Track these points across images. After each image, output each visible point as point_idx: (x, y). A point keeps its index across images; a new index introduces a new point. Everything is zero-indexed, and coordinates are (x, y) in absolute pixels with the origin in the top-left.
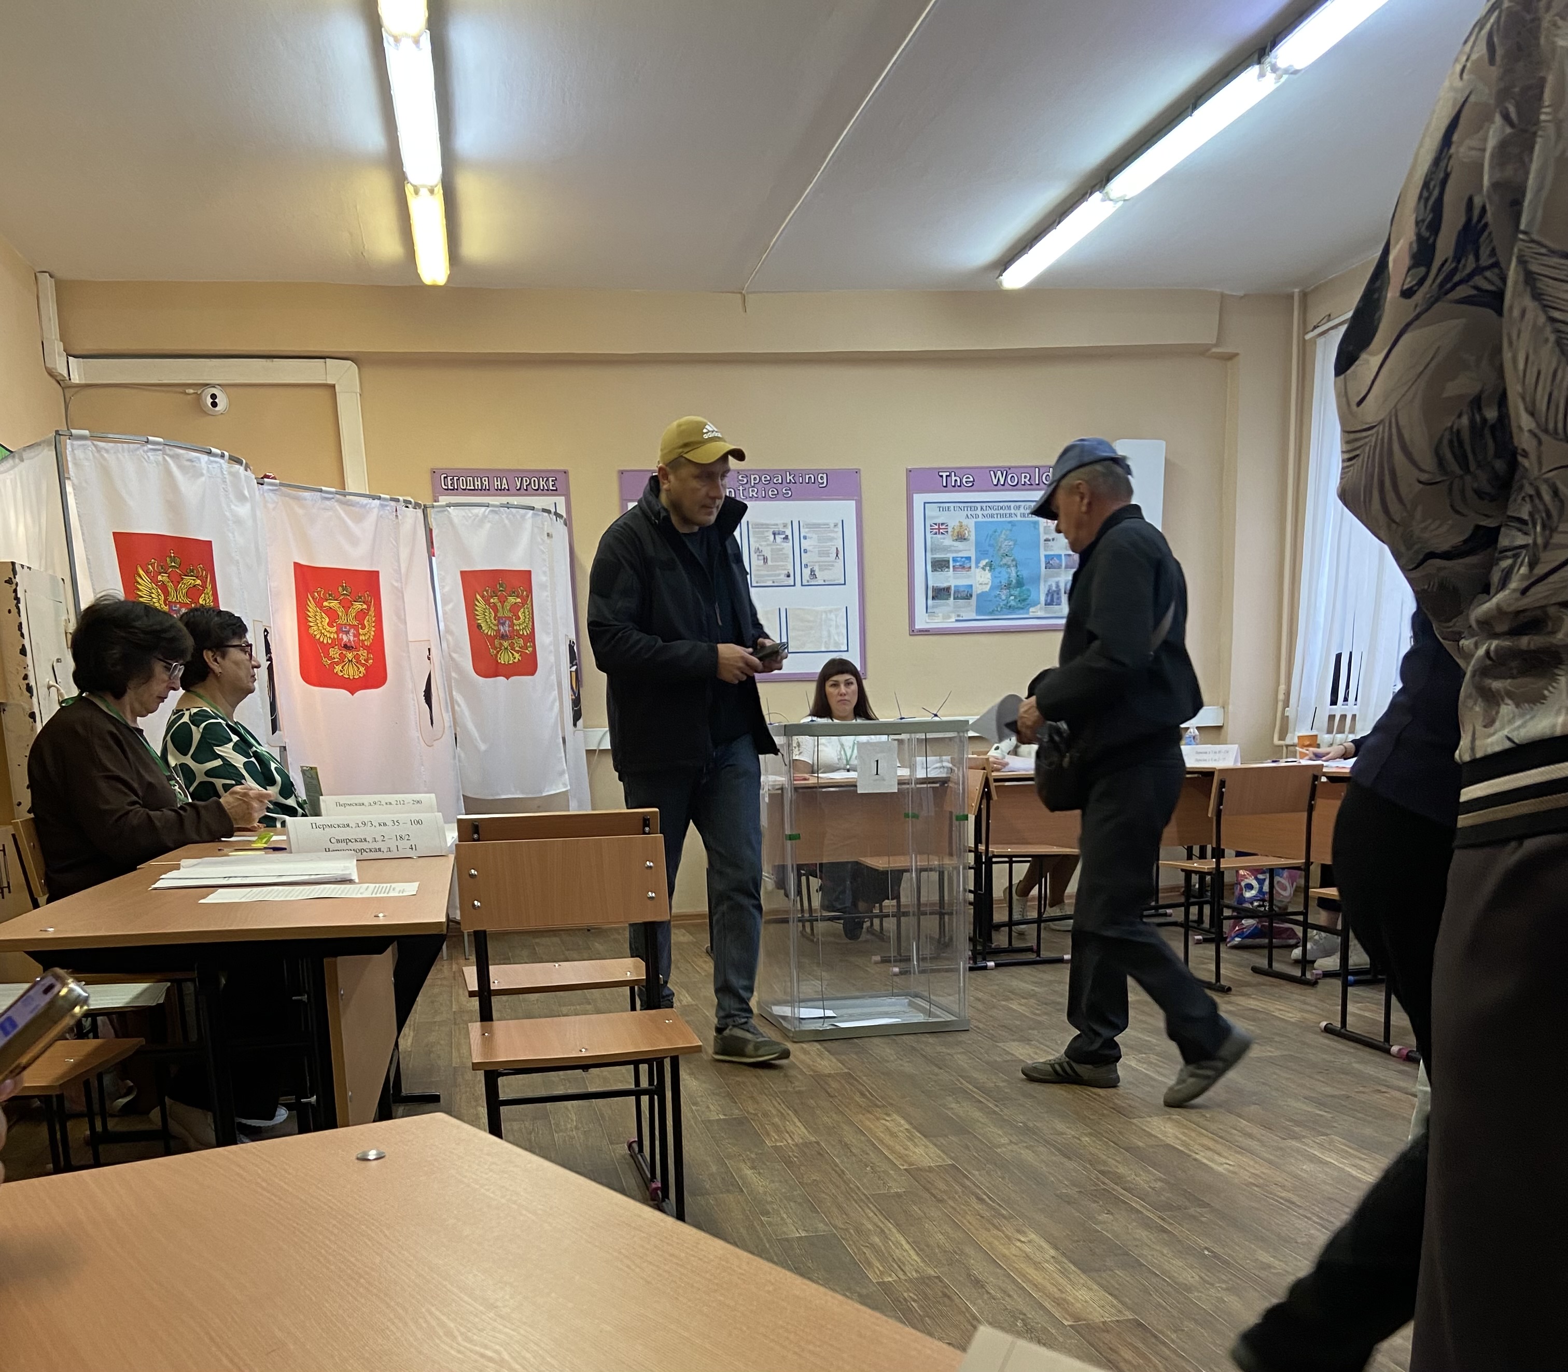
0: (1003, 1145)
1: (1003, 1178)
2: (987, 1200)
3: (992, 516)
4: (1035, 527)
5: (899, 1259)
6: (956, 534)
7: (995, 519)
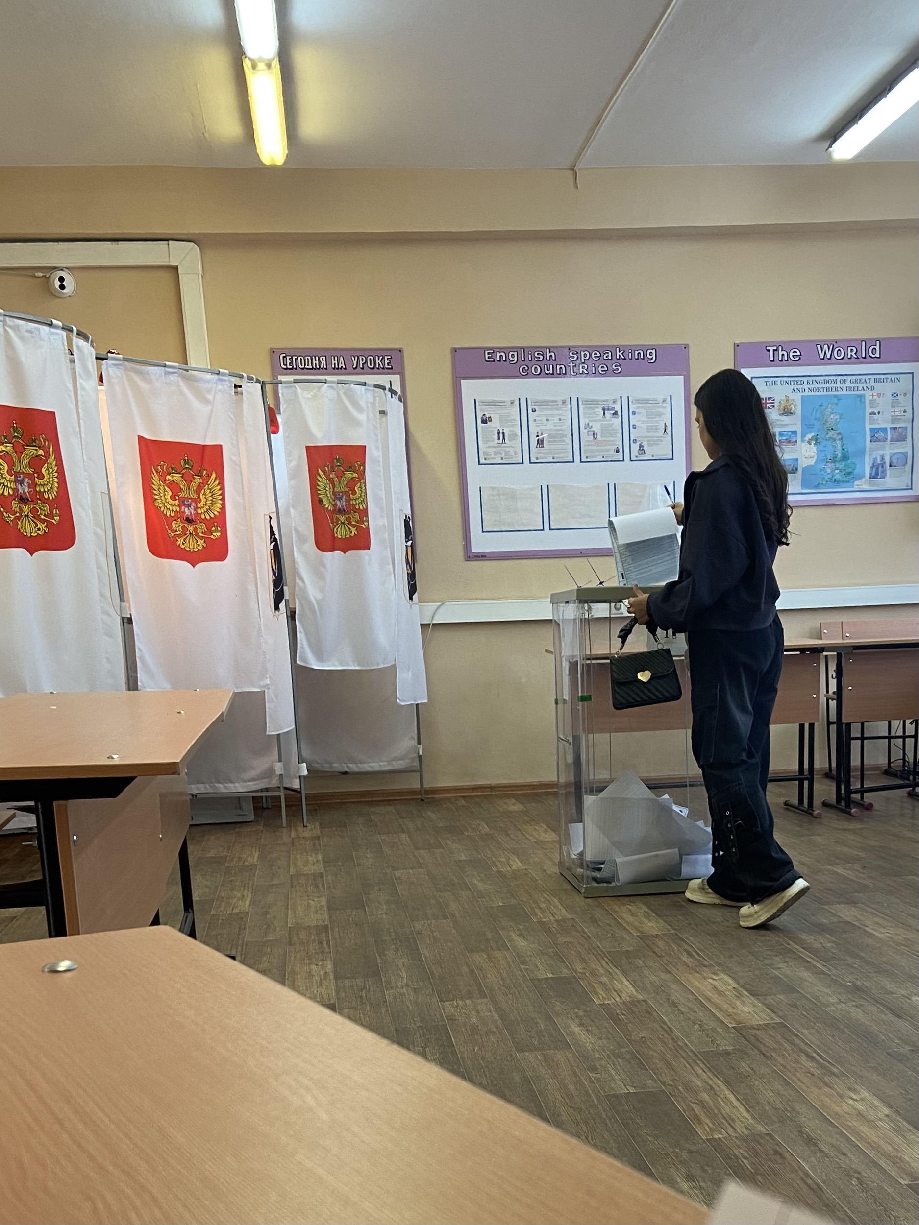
0: (833, 1004)
1: (833, 1036)
2: (818, 1058)
3: (818, 390)
4: (860, 401)
5: (729, 1116)
6: (782, 408)
7: (822, 393)
